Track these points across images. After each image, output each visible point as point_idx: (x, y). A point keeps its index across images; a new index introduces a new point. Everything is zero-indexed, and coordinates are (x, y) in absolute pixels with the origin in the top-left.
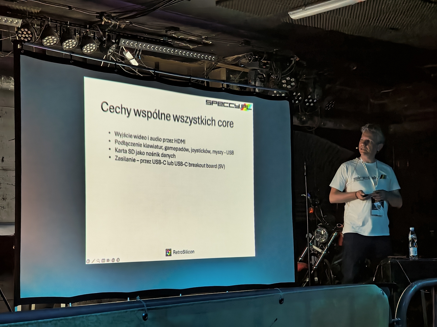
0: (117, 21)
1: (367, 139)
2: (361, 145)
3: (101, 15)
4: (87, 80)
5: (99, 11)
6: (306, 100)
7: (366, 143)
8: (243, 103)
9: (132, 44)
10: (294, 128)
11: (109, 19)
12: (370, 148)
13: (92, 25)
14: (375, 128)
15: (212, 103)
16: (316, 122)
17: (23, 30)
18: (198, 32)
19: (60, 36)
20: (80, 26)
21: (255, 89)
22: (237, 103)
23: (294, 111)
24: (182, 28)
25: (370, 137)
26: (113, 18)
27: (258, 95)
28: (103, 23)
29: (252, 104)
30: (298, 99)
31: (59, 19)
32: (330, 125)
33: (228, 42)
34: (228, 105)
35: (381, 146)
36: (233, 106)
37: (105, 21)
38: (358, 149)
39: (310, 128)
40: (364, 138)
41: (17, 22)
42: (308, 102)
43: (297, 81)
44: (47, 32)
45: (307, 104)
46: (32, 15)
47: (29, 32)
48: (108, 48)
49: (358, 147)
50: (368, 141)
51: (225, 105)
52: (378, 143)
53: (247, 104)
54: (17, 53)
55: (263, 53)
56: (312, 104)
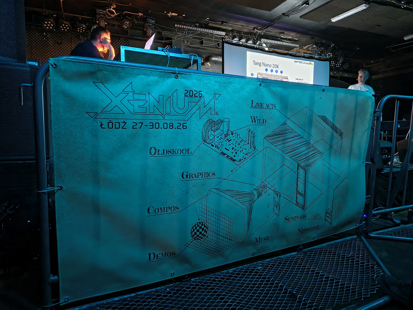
0: (260, 31)
1: (362, 75)
2: (359, 78)
3: (255, 28)
4: (248, 52)
5: (253, 27)
6: (336, 65)
7: (361, 77)
8: (310, 62)
9: (266, 40)
10: (331, 77)
11: (257, 30)
12: (363, 79)
13: (251, 34)
14: (364, 70)
15: (297, 62)
16: (340, 74)
17: (226, 36)
18: (293, 34)
19: (239, 38)
20: (246, 34)
21: (315, 56)
22: (307, 62)
23: (331, 69)
24: (286, 32)
25: (362, 74)
26: (259, 30)
27: (316, 59)
28: (255, 32)
29: (313, 62)
30: (333, 64)
31: (239, 32)
32: (346, 75)
33: (304, 39)
34: (303, 63)
35: (368, 77)
36: (306, 63)
37: (256, 31)
38: (358, 80)
39: (337, 76)
40: (360, 75)
41: (223, 33)
42: (337, 65)
43: (333, 54)
44: (234, 37)
45: (337, 66)
46: (229, 31)
47: (228, 37)
48: (257, 42)
49: (357, 79)
50: (362, 76)
51: (302, 62)
52: (367, 76)
53: (311, 62)
54: (223, 43)
55: (319, 43)
56: (339, 66)
